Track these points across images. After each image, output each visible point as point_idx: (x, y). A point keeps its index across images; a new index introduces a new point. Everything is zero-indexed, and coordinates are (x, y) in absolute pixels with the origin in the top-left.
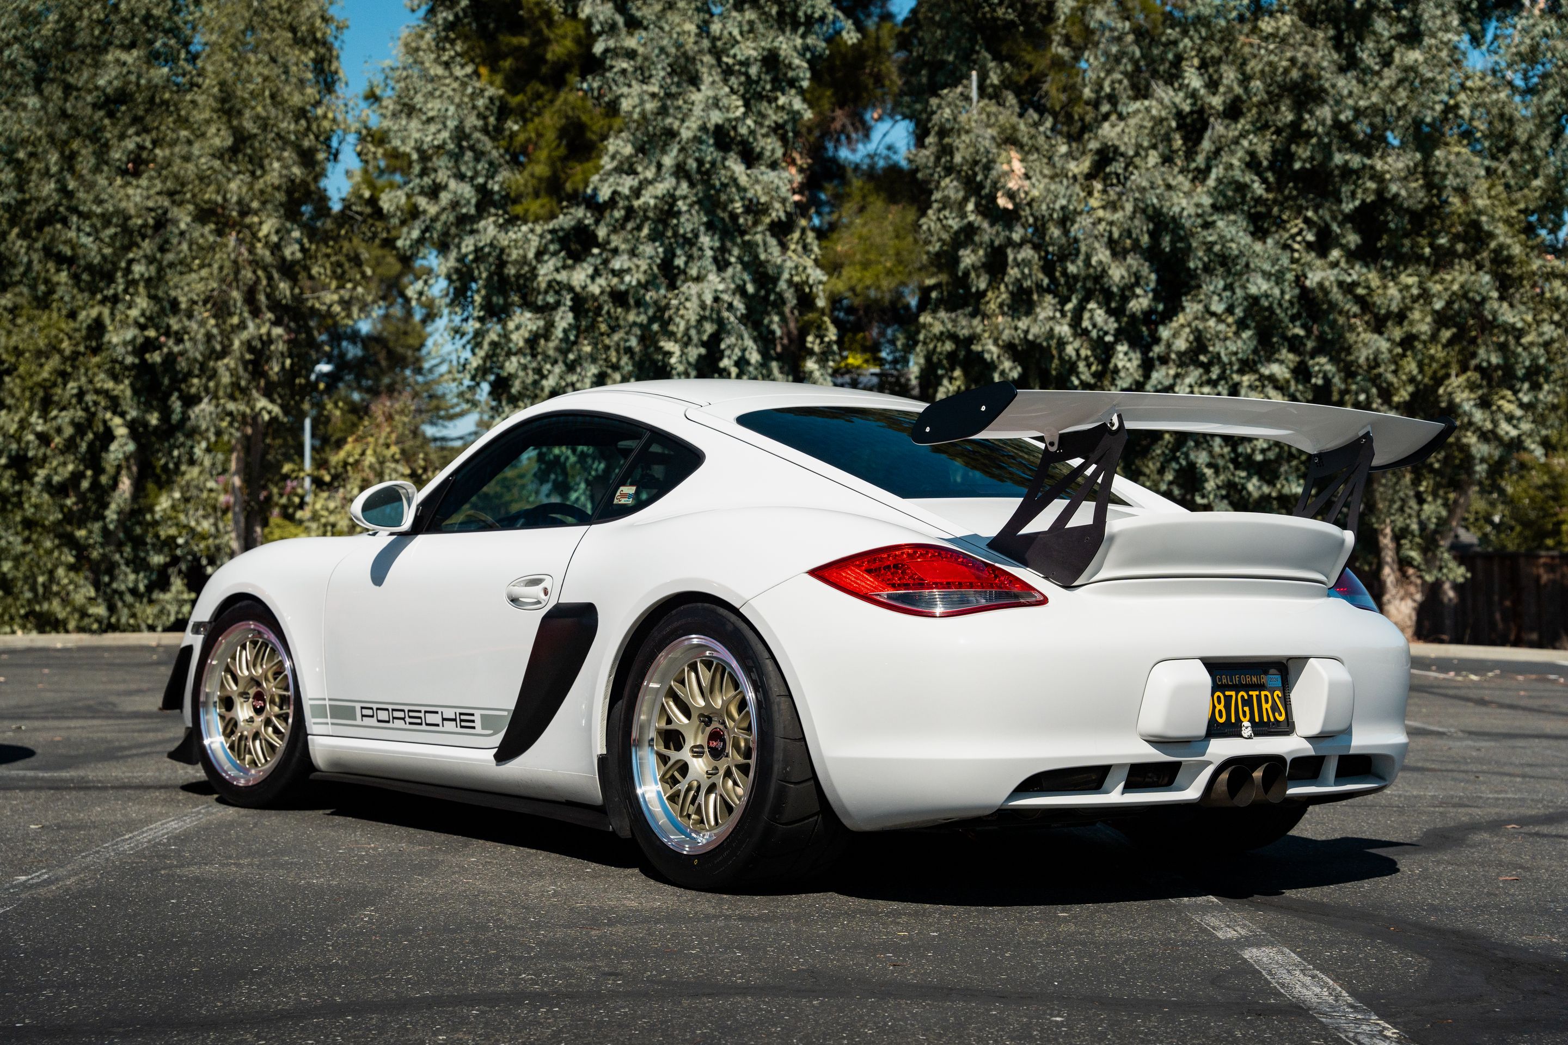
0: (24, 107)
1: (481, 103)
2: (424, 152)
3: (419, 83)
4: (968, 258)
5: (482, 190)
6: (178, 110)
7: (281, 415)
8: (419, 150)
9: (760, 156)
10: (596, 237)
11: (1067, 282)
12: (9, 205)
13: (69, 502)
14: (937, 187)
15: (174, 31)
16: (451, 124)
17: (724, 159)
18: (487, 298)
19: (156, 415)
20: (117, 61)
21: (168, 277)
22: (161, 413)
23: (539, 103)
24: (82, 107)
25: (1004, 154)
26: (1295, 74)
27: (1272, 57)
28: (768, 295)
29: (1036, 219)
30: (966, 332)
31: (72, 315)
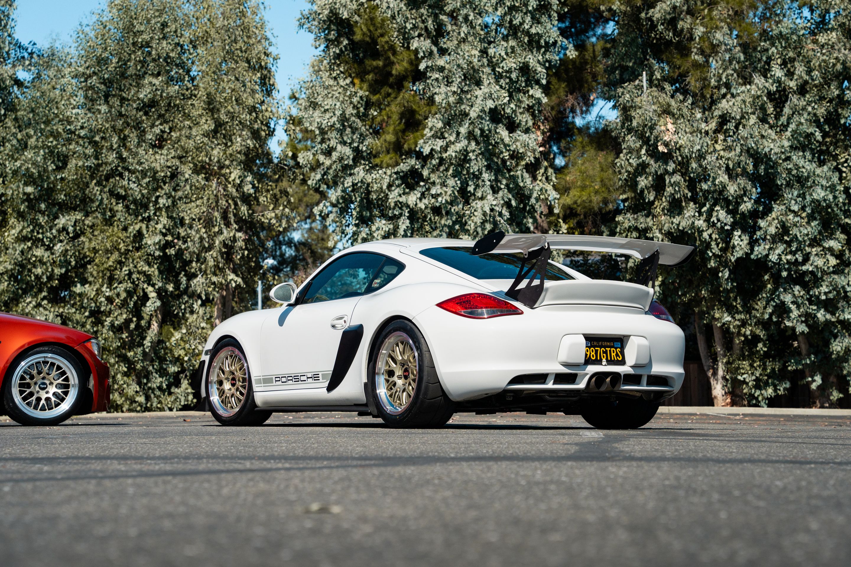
0: (99, 111)
1: (355, 100)
2: (323, 129)
3: (319, 90)
4: (643, 182)
5: (356, 150)
6: (184, 110)
7: (242, 283)
8: (319, 128)
9: (519, 125)
10: (422, 175)
11: (704, 195)
12: (91, 167)
13: (124, 336)
14: (624, 141)
15: (181, 65)
16: (338, 113)
17: (496, 128)
18: (360, 213)
19: (172, 285)
20: (150, 83)
21: (179, 205)
22: (174, 284)
23: (389, 99)
24: (131, 110)
25: (662, 120)
26: (839, 67)
27: (825, 57)
28: (525, 207)
29: (683, 158)
30: (643, 226)
31: (125, 229)
